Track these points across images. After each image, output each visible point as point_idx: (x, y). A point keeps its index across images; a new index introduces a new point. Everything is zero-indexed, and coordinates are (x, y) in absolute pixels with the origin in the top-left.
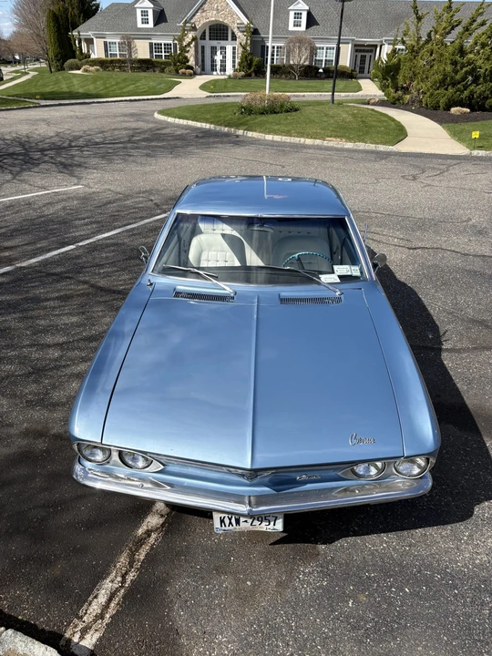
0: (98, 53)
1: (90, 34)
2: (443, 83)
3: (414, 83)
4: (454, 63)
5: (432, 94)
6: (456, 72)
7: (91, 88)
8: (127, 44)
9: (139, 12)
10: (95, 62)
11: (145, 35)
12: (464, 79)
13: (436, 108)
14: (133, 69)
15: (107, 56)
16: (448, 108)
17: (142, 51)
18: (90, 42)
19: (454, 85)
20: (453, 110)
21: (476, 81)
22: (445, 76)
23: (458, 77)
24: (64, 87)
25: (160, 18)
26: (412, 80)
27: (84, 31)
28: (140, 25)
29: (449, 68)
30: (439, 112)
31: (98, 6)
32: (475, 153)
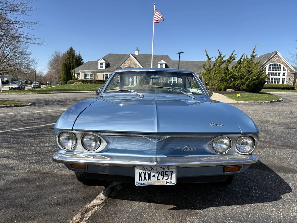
0: (82, 77)
1: (79, 71)
2: (222, 81)
3: (210, 82)
4: (226, 73)
5: (218, 85)
6: (227, 77)
7: (78, 88)
8: (94, 74)
9: (99, 64)
10: (80, 81)
11: (101, 71)
12: (230, 79)
13: (221, 90)
14: (95, 83)
15: (85, 78)
16: (225, 90)
17: (100, 77)
18: (79, 74)
19: (226, 81)
20: (227, 90)
21: (235, 79)
22: (222, 78)
23: (228, 78)
24: (66, 88)
25: (108, 66)
27: (77, 70)
28: (99, 68)
29: (224, 75)
30: (222, 91)
31: (83, 63)
32: (240, 102)
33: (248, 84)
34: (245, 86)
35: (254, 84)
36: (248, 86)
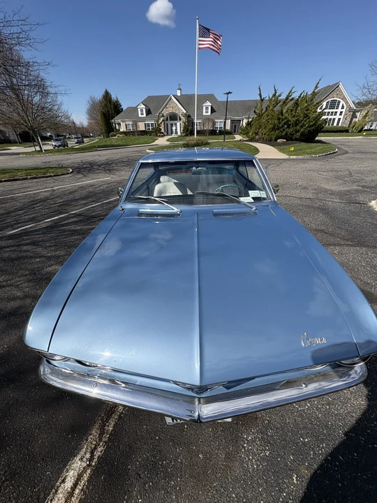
0: (123, 129)
1: (120, 121)
2: (273, 129)
4: (279, 119)
5: (269, 134)
6: (280, 123)
7: (120, 143)
8: (135, 124)
9: (139, 110)
10: (124, 133)
11: (142, 120)
12: (283, 126)
13: (271, 140)
14: (138, 135)
15: (127, 130)
16: (276, 140)
17: (141, 127)
18: (119, 124)
19: (279, 129)
20: (278, 141)
21: (289, 127)
22: (275, 125)
23: (280, 125)
24: (109, 143)
25: (149, 112)
26: (259, 129)
27: (117, 120)
28: (140, 116)
29: (276, 122)
31: (122, 109)
32: (291, 157)
33: (303, 132)
34: (299, 134)
35: (309, 131)
36: (302, 134)
